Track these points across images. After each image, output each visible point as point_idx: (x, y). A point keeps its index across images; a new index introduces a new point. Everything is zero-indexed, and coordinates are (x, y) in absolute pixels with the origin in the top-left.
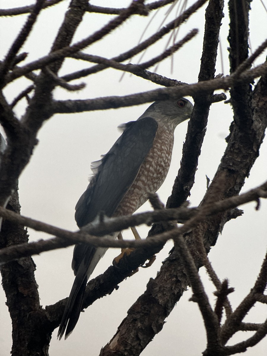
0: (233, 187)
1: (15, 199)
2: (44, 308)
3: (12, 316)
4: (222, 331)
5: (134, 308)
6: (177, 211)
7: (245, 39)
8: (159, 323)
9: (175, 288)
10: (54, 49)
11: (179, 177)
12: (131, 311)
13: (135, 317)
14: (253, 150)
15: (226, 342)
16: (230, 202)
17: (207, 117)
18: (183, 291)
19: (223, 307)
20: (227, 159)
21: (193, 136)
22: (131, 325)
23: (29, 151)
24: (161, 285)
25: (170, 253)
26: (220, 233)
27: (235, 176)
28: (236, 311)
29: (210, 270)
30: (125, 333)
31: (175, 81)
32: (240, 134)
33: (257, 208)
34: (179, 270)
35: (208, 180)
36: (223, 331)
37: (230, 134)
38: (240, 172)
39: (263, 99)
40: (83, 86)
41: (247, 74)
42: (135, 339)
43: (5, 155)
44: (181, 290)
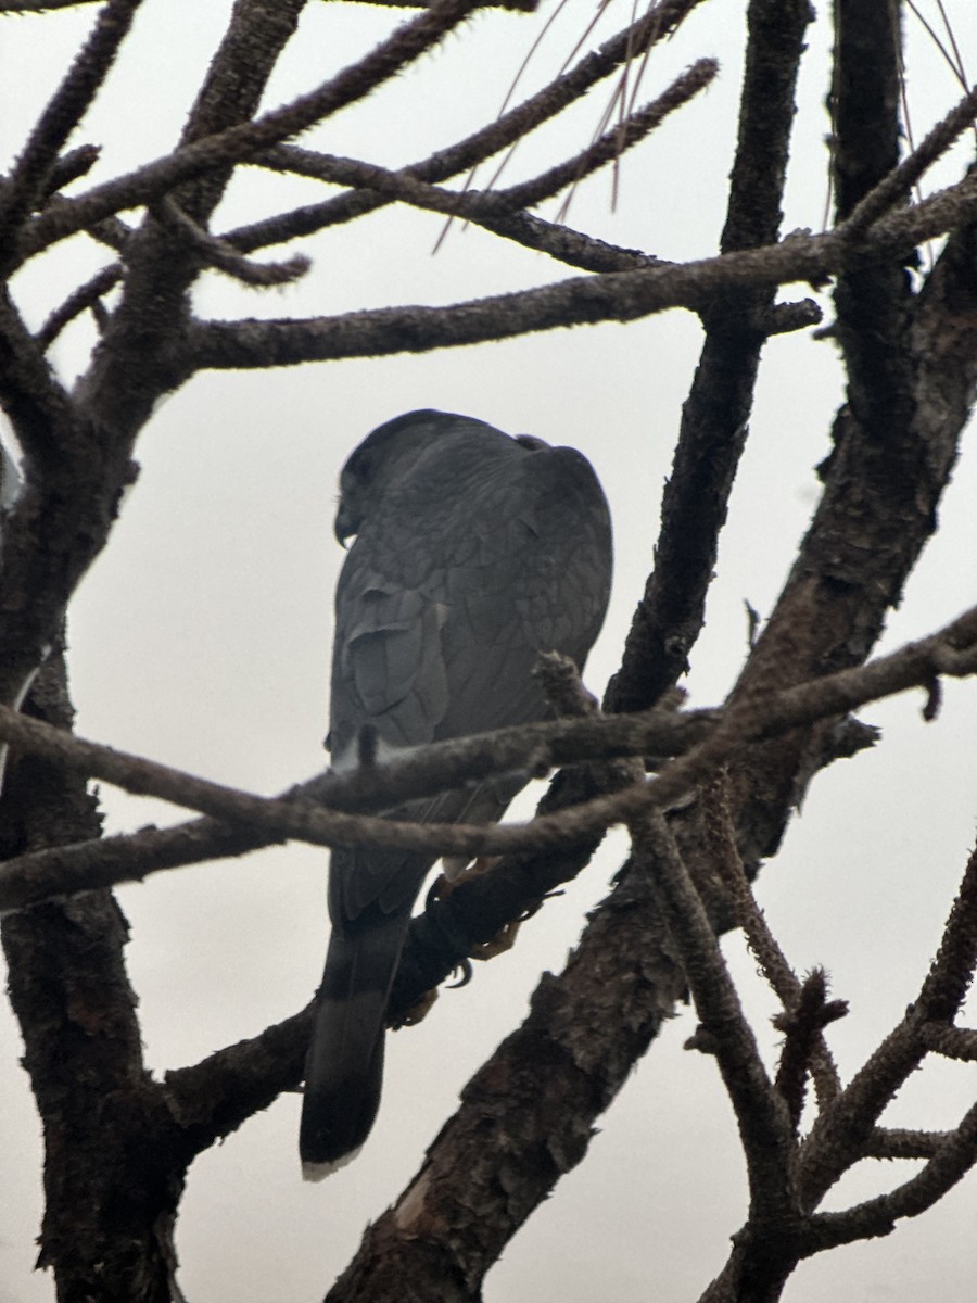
0: (844, 645)
1: (53, 686)
2: (159, 1077)
3: (44, 1108)
4: (801, 1156)
5: (483, 1081)
6: (642, 722)
7: (889, 104)
8: (576, 1136)
9: (631, 1011)
10: (191, 134)
11: (651, 605)
12: (474, 1092)
13: (489, 1111)
14: (914, 509)
15: (817, 1197)
16: (833, 690)
17: (749, 389)
18: (660, 1019)
19: (808, 1072)
20: (822, 540)
21: (701, 454)
22: (472, 1142)
23: (104, 507)
24: (582, 996)
25: (617, 883)
26: (793, 808)
27: (850, 602)
28: (853, 1087)
29: (760, 939)
30: (453, 1169)
31: (636, 254)
32: (870, 451)
33: (930, 712)
34: (647, 944)
35: (753, 617)
36: (805, 1157)
37: (835, 453)
38: (867, 590)
39: (954, 322)
40: (299, 267)
41: (895, 227)
42: (486, 1194)
43: (16, 518)
44: (655, 1015)
